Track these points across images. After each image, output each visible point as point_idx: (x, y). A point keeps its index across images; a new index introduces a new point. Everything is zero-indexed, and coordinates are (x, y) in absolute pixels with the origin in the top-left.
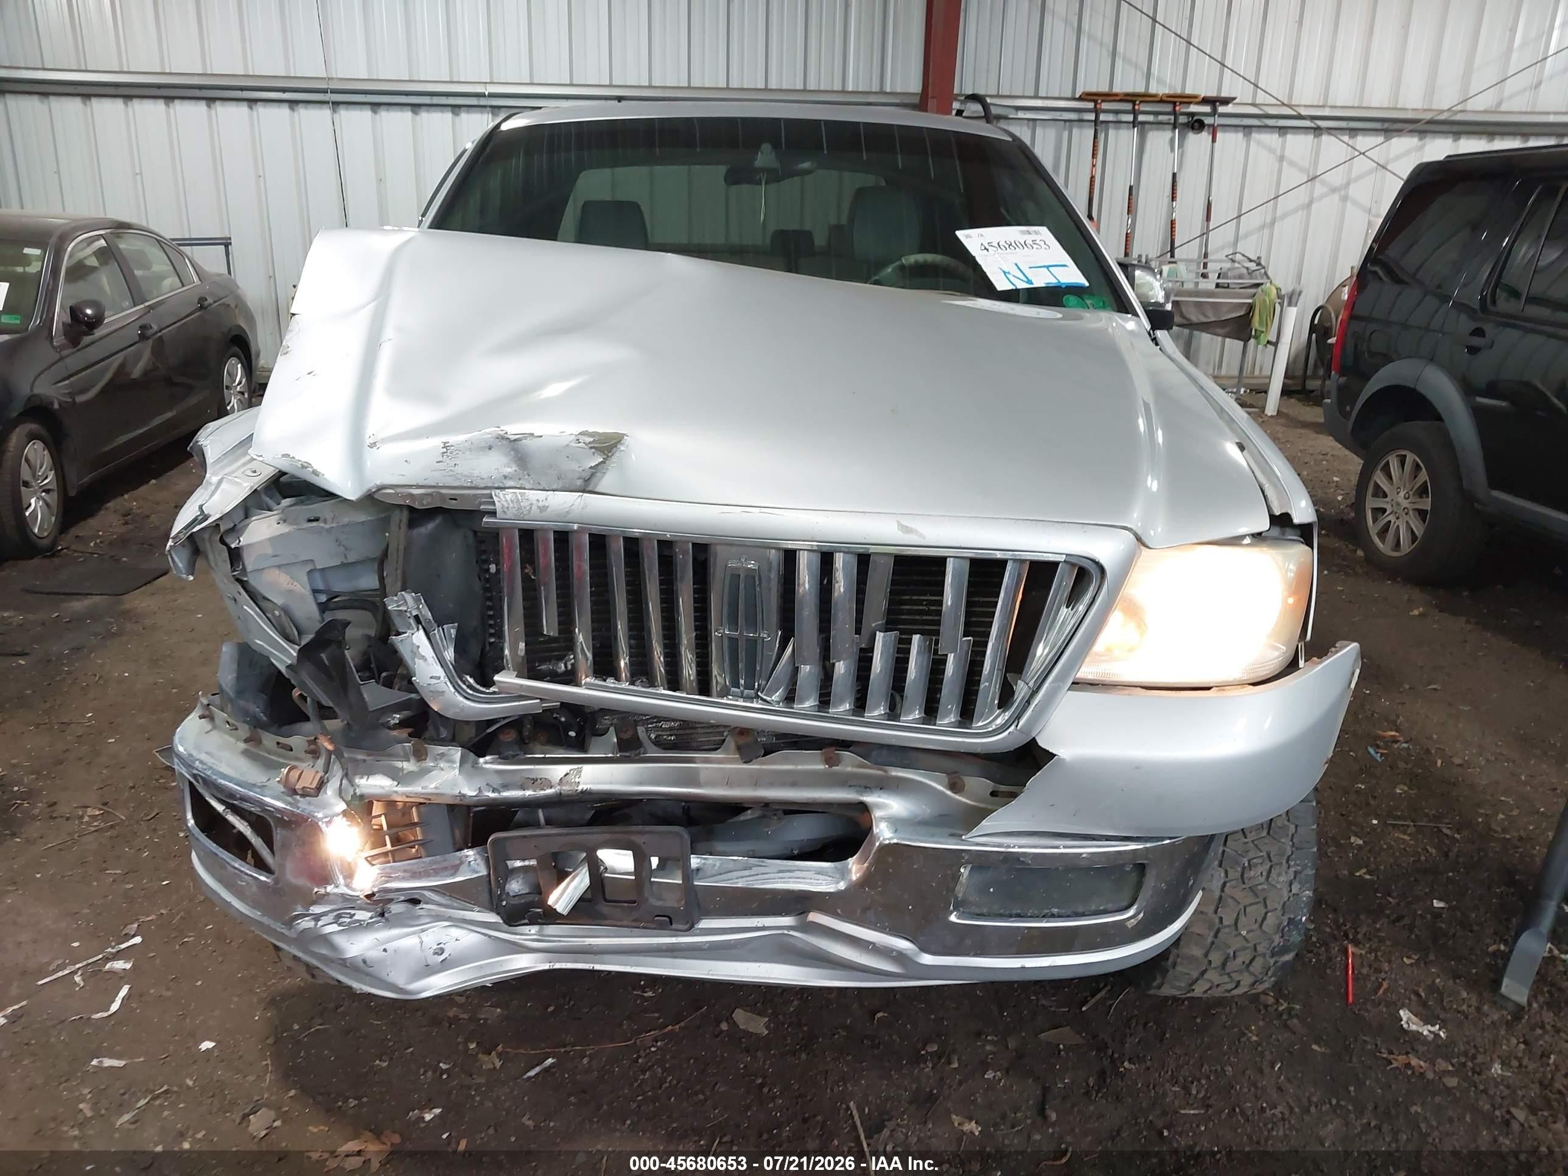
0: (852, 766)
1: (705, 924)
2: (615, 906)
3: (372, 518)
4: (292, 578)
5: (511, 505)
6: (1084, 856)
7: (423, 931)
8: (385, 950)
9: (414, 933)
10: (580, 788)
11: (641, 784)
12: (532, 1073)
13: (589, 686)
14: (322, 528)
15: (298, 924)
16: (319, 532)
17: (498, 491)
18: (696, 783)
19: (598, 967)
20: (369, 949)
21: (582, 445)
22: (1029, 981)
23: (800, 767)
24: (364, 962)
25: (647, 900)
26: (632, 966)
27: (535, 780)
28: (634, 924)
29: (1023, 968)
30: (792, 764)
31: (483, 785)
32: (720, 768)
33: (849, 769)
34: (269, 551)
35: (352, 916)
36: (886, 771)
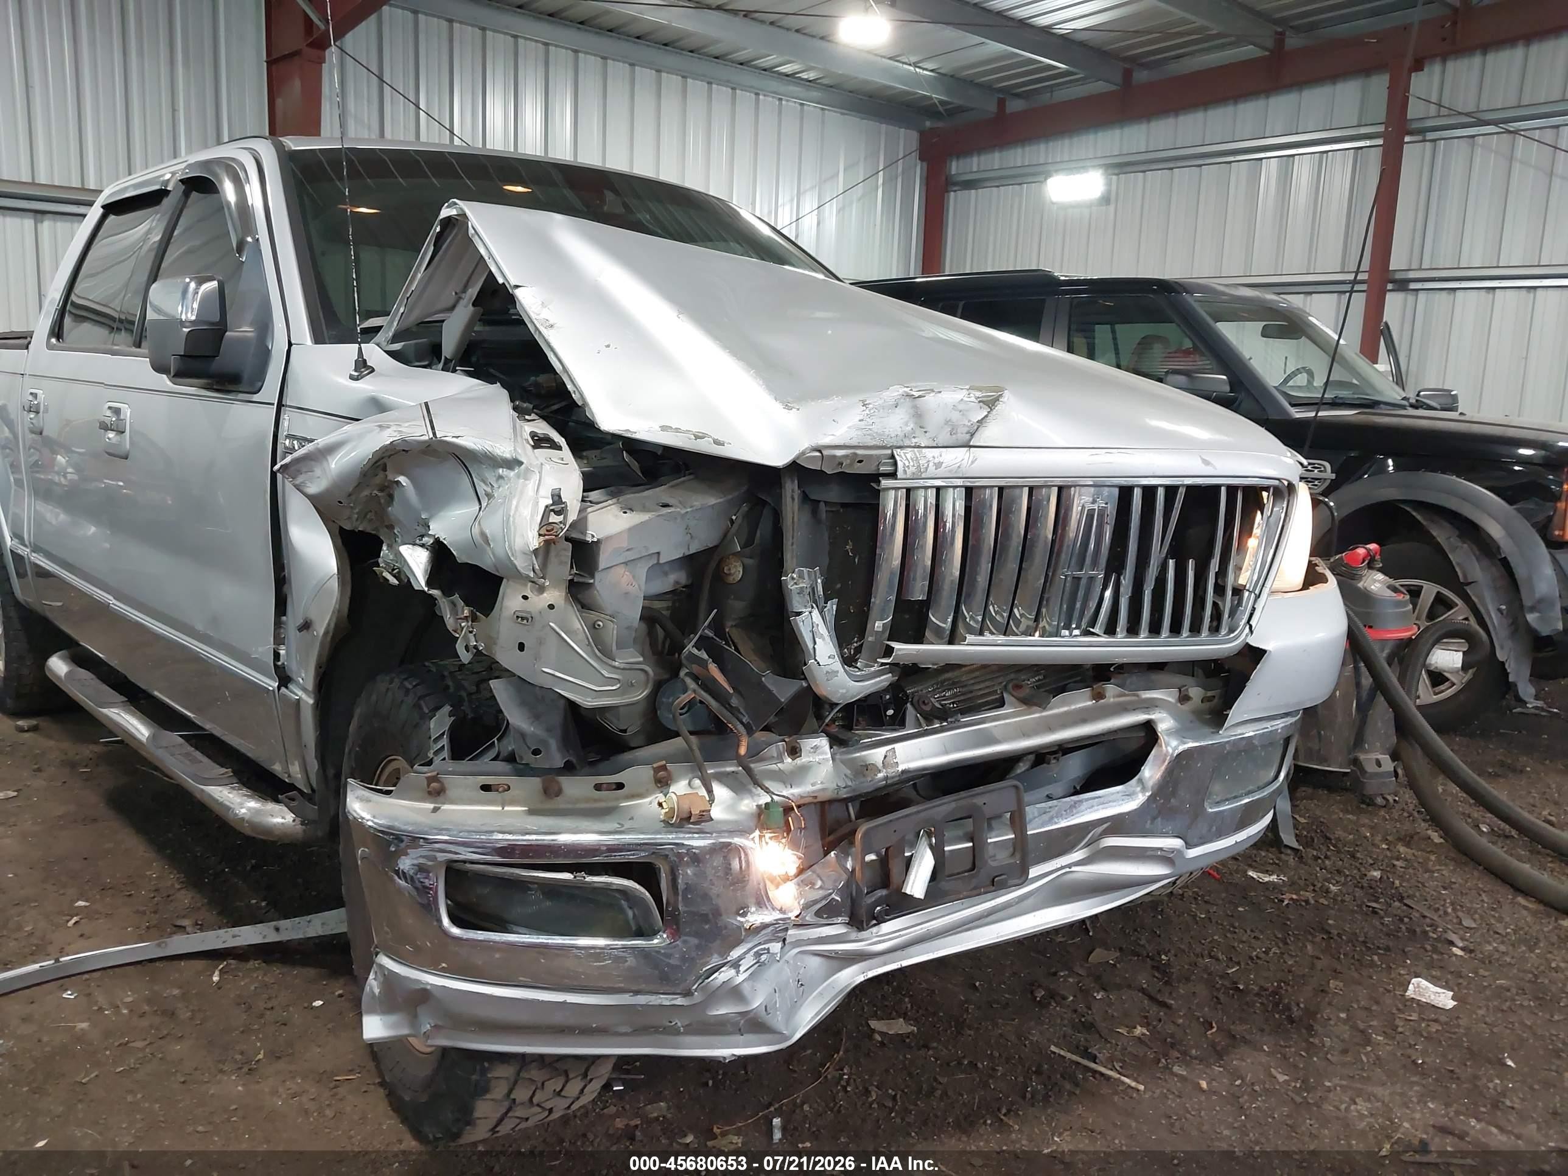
0: (1114, 697)
1: (1034, 872)
2: (955, 879)
3: (721, 500)
4: (634, 577)
5: (912, 464)
10: (901, 768)
11: (947, 752)
14: (679, 512)
15: (716, 978)
16: (672, 518)
17: (899, 450)
18: (992, 740)
19: (905, 963)
21: (973, 399)
23: (1073, 707)
25: (986, 862)
26: (933, 952)
27: (867, 767)
28: (975, 892)
30: (1067, 706)
31: (844, 776)
32: (1006, 724)
33: (1112, 700)
34: (625, 545)
36: (1138, 696)
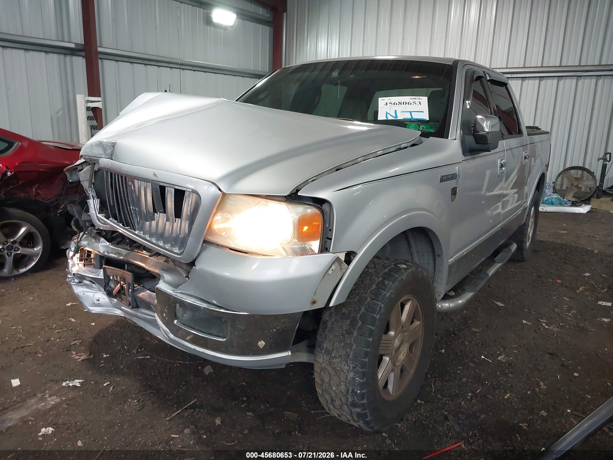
0: (170, 264)
6: (202, 308)
7: (95, 293)
8: (84, 294)
9: (93, 292)
12: (139, 358)
13: (111, 221)
17: (100, 158)
20: (80, 292)
21: (110, 144)
22: (202, 358)
24: (78, 295)
27: (119, 253)
29: (195, 349)
31: (106, 251)
35: (74, 280)
36: (176, 268)
